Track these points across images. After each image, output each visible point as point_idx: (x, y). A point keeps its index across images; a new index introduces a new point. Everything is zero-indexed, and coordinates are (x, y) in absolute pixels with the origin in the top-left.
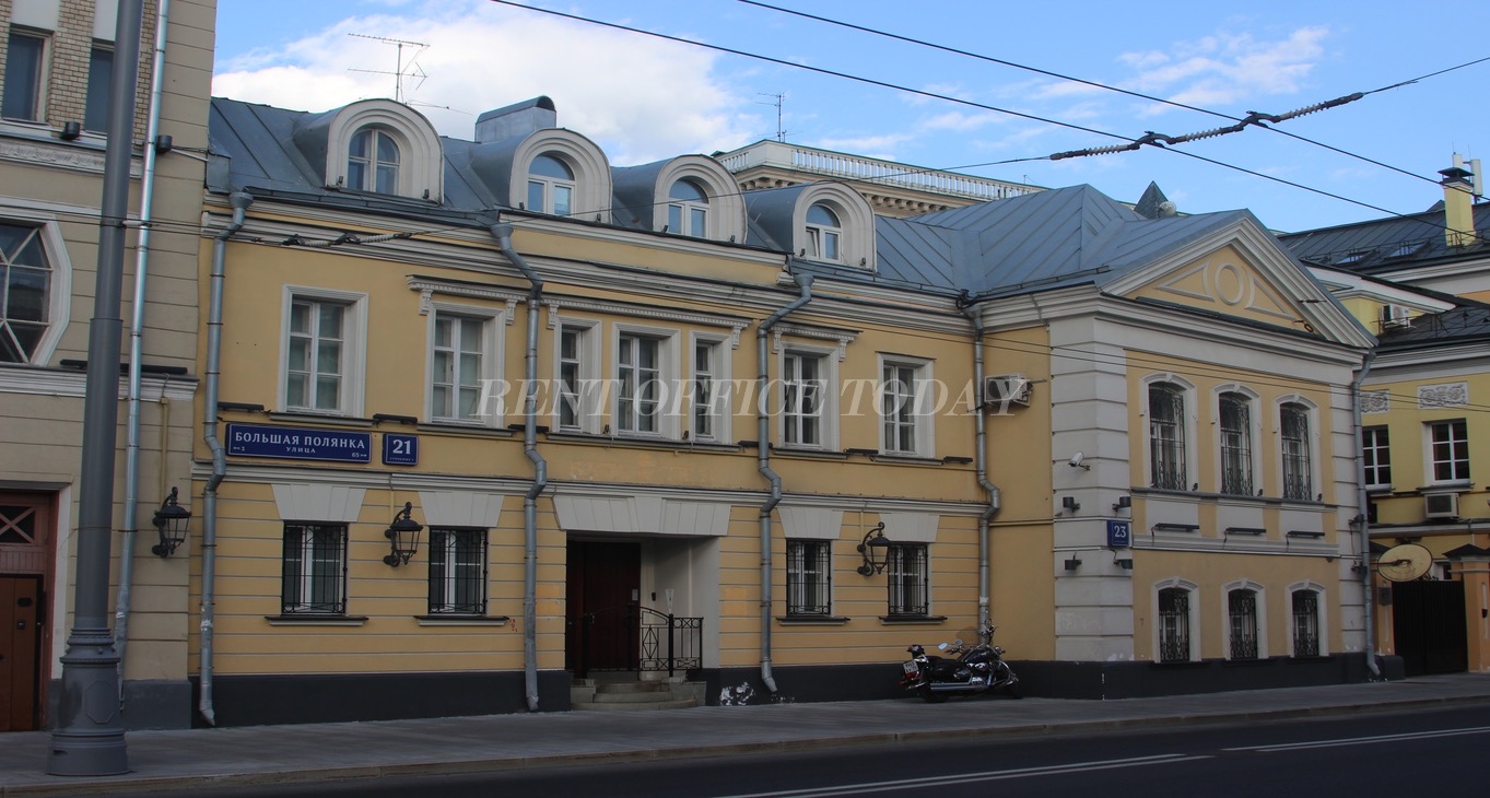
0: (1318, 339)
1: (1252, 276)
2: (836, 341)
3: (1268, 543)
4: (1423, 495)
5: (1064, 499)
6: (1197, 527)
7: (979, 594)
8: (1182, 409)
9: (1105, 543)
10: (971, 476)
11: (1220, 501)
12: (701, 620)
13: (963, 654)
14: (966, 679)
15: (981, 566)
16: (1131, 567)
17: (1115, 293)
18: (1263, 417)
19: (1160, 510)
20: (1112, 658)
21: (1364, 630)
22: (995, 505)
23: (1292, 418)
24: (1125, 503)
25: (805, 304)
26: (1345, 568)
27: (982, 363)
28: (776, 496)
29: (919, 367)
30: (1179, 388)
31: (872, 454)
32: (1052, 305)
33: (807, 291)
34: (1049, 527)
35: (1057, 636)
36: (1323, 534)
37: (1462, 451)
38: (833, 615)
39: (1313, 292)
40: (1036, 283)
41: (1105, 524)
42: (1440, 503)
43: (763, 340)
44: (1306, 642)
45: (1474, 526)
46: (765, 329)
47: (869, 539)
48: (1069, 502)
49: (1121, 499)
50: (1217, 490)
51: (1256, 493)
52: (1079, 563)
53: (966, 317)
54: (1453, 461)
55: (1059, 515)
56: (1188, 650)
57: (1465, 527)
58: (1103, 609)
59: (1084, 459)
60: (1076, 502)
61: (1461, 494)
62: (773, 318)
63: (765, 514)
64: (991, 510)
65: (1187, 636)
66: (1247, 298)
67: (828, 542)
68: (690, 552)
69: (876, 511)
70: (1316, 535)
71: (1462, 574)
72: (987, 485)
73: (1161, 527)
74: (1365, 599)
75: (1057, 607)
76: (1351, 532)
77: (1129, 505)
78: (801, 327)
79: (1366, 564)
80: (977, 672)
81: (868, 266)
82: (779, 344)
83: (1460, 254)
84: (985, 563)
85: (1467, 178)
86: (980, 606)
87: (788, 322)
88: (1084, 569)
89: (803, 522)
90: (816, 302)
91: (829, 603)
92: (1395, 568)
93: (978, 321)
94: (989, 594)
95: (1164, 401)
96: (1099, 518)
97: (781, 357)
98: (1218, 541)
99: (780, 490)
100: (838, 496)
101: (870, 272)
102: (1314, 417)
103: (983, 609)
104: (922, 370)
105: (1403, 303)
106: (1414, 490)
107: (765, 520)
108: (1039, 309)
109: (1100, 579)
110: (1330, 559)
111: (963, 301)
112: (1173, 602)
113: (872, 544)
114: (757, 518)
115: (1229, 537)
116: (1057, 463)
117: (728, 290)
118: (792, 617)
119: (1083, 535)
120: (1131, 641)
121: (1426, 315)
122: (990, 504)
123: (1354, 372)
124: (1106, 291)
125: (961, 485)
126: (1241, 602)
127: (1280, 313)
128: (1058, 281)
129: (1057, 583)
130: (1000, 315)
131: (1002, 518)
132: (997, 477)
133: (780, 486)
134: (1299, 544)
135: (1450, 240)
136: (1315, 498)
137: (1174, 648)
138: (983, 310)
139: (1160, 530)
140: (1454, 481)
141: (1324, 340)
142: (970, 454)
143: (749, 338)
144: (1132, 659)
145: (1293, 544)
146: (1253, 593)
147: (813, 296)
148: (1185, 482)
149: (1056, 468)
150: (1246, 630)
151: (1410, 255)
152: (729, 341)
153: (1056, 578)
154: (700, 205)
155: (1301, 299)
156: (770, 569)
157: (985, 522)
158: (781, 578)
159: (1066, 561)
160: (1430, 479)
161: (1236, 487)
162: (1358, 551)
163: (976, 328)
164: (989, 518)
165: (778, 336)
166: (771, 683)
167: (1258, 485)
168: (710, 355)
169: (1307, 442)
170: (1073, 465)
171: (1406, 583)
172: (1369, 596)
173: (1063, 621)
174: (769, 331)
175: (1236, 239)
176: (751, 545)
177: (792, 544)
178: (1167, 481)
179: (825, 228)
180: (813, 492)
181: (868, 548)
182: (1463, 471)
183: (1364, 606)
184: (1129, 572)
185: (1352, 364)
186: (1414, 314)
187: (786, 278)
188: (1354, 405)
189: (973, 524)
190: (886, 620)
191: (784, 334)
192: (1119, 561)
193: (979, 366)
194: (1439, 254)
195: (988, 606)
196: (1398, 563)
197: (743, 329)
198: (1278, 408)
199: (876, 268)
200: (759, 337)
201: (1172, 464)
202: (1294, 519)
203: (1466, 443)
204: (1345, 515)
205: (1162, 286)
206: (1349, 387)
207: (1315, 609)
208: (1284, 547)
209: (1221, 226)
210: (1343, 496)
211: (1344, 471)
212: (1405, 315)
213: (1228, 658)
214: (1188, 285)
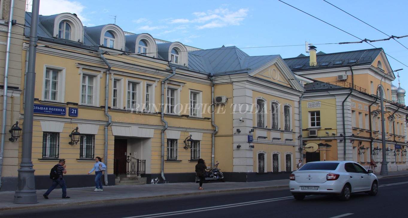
0: (292, 88)
1: (279, 72)
2: (179, 86)
3: (281, 142)
4: (308, 130)
5: (237, 129)
6: (267, 137)
7: (212, 154)
9: (247, 141)
10: (210, 122)
11: (271, 131)
12: (145, 160)
13: (210, 170)
14: (212, 177)
15: (212, 147)
16: (254, 148)
17: (251, 75)
18: (280, 109)
19: (259, 133)
20: (248, 172)
22: (217, 131)
23: (286, 109)
24: (252, 131)
25: (174, 75)
26: (297, 149)
27: (214, 93)
28: (166, 127)
29: (198, 93)
30: (263, 101)
31: (187, 116)
32: (234, 78)
33: (174, 72)
34: (232, 137)
35: (234, 166)
36: (293, 140)
37: (318, 119)
38: (178, 160)
39: (292, 77)
40: (230, 72)
41: (247, 136)
42: (313, 132)
43: (163, 85)
44: (288, 168)
45: (321, 138)
46: (163, 82)
47: (187, 139)
48: (238, 130)
49: (252, 130)
50: (271, 128)
51: (279, 129)
52: (240, 146)
53: (211, 80)
54: (316, 122)
55: (235, 134)
56: (264, 170)
57: (319, 139)
58: (246, 158)
59: (243, 119)
60: (240, 130)
61: (318, 130)
62: (166, 79)
63: (163, 132)
64: (215, 132)
65: (264, 166)
66: (278, 78)
67: (176, 140)
68: (142, 142)
69: (188, 132)
70: (291, 140)
71: (319, 151)
72: (215, 125)
73: (259, 137)
74: (301, 157)
75: (234, 158)
76: (298, 139)
78: (172, 82)
79: (302, 148)
80: (215, 175)
81: (186, 66)
82: (166, 86)
83: (313, 68)
84: (213, 146)
85: (315, 48)
86: (212, 158)
87: (168, 81)
88: (241, 148)
89: (171, 134)
90: (176, 75)
91: (177, 156)
92: (309, 149)
93: (214, 81)
94: (214, 155)
95: (260, 103)
96: (246, 134)
97: (167, 89)
98: (271, 141)
99: (167, 126)
100: (179, 128)
101: (186, 67)
102: (291, 109)
103: (213, 158)
104: (199, 94)
105: (302, 80)
106: (306, 129)
107: (163, 134)
108: (231, 79)
109: (245, 151)
110: (294, 146)
111: (210, 77)
112: (261, 157)
113: (188, 140)
114: (160, 133)
115: (273, 140)
116: (234, 120)
117: (155, 71)
118: (168, 160)
119: (242, 139)
120: (252, 167)
121: (307, 84)
122: (215, 131)
123: (300, 98)
124: (249, 75)
125: (207, 125)
126: (275, 157)
127: (284, 82)
128: (236, 72)
129: (234, 152)
130: (219, 80)
131: (218, 134)
132: (217, 123)
133: (167, 124)
134: (288, 142)
135: (311, 65)
136: (291, 130)
137: (261, 168)
138: (215, 79)
139: (259, 138)
140: (316, 127)
141: (293, 89)
142: (210, 117)
143: (159, 84)
144: (253, 172)
145: (287, 142)
146: (277, 155)
147: (176, 73)
148: (264, 125)
149: (234, 121)
150: (276, 164)
151: (300, 68)
152: (155, 85)
153: (234, 150)
154: (146, 47)
155: (289, 79)
156: (164, 147)
157: (214, 135)
158: (166, 149)
159: (237, 146)
160: (310, 126)
161: (274, 128)
162: (300, 144)
163: (213, 83)
164: (215, 134)
165: (166, 84)
166: (164, 178)
167: (279, 127)
168: (149, 88)
169: (289, 116)
170: (240, 120)
171: (311, 153)
172: (302, 156)
173: (235, 161)
174: (165, 83)
175: (276, 62)
176: (159, 140)
177: (168, 140)
178: (260, 125)
179: (175, 55)
180: (173, 126)
181: (187, 142)
182: (318, 124)
184: (252, 149)
185: (299, 96)
186: (305, 83)
187: (168, 68)
188: (300, 106)
189: (210, 135)
190: (190, 161)
191: (168, 83)
192: (251, 146)
193: (213, 93)
194: (308, 68)
195: (214, 157)
196: (310, 147)
197: (158, 82)
198: (284, 107)
199: (188, 66)
200: (162, 84)
201: (261, 121)
202: (287, 136)
203: (320, 117)
204: (297, 135)
205: (260, 74)
206: (298, 102)
207: (290, 159)
208: (285, 143)
209: (274, 59)
210: (297, 130)
211: (297, 124)
212: (303, 84)
213: (273, 172)
214: (265, 74)
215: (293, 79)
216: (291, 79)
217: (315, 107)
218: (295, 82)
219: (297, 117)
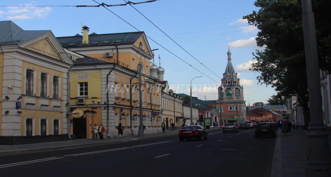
0: (61, 61)
1: (49, 46)
3: (49, 108)
4: (77, 99)
6: (35, 104)
8: (33, 76)
9: (15, 107)
11: (40, 98)
16: (21, 113)
17: (21, 47)
18: (50, 79)
19: (27, 100)
20: (16, 135)
21: (68, 129)
23: (56, 79)
24: (20, 98)
26: (64, 115)
30: (33, 71)
32: (5, 49)
34: (1, 103)
35: (2, 130)
36: (60, 107)
37: (86, 89)
39: (62, 51)
40: (2, 43)
41: (15, 103)
42: (81, 101)
44: (56, 132)
45: (88, 106)
48: (7, 97)
49: (20, 97)
50: (39, 96)
51: (47, 97)
52: (8, 112)
54: (84, 91)
55: (4, 100)
56: (32, 133)
57: (86, 106)
58: (14, 123)
59: (11, 87)
60: (8, 97)
61: (86, 99)
65: (32, 130)
66: (48, 51)
70: (59, 107)
71: (86, 116)
73: (28, 104)
75: (2, 123)
76: (66, 106)
77: (21, 98)
79: (69, 114)
83: (85, 46)
85: (88, 29)
88: (9, 114)
92: (75, 115)
95: (29, 73)
96: (14, 101)
98: (39, 107)
102: (60, 80)
105: (74, 55)
106: (75, 97)
108: (2, 49)
109: (13, 116)
110: (61, 112)
112: (29, 122)
115: (42, 107)
119: (10, 105)
120: (20, 131)
121: (79, 59)
123: (68, 70)
124: (19, 46)
126: (43, 122)
127: (54, 55)
128: (7, 43)
134: (56, 109)
135: (83, 43)
136: (59, 98)
137: (29, 132)
140: (84, 96)
141: (63, 62)
144: (20, 135)
145: (54, 109)
146: (45, 120)
148: (33, 93)
149: (3, 89)
150: (44, 129)
151: (74, 45)
153: (2, 116)
155: (59, 52)
159: (6, 112)
160: (79, 95)
161: (43, 95)
162: (67, 111)
167: (48, 95)
169: (58, 85)
170: (9, 88)
171: (76, 118)
172: (69, 121)
173: (4, 126)
175: (47, 37)
178: (29, 93)
182: (86, 94)
183: (68, 123)
184: (20, 114)
185: (68, 68)
186: (77, 58)
188: (68, 77)
192: (18, 112)
194: (81, 45)
196: (76, 114)
198: (53, 77)
201: (30, 89)
202: (55, 103)
203: (87, 88)
204: (65, 103)
205: (31, 46)
206: (67, 73)
207: (58, 124)
208: (53, 109)
209: (45, 34)
210: (65, 98)
211: (65, 92)
212: (75, 58)
213: (40, 135)
214: (36, 47)
215: (63, 53)
216: (61, 53)
217: (84, 79)
218: (65, 56)
219: (65, 87)
